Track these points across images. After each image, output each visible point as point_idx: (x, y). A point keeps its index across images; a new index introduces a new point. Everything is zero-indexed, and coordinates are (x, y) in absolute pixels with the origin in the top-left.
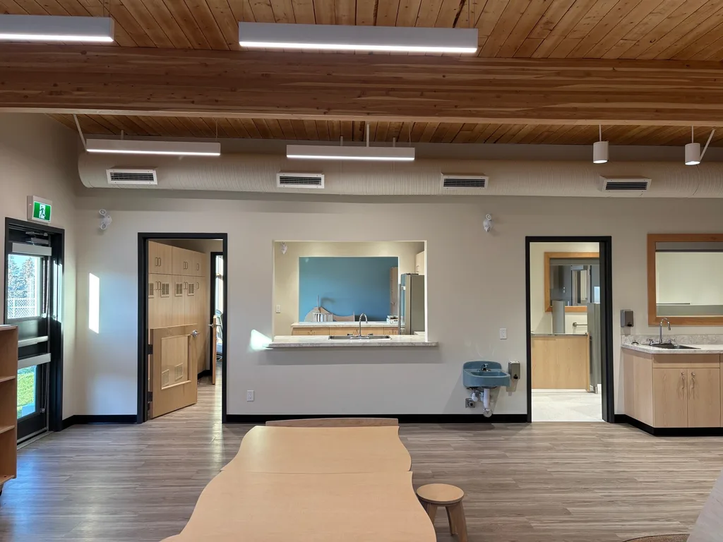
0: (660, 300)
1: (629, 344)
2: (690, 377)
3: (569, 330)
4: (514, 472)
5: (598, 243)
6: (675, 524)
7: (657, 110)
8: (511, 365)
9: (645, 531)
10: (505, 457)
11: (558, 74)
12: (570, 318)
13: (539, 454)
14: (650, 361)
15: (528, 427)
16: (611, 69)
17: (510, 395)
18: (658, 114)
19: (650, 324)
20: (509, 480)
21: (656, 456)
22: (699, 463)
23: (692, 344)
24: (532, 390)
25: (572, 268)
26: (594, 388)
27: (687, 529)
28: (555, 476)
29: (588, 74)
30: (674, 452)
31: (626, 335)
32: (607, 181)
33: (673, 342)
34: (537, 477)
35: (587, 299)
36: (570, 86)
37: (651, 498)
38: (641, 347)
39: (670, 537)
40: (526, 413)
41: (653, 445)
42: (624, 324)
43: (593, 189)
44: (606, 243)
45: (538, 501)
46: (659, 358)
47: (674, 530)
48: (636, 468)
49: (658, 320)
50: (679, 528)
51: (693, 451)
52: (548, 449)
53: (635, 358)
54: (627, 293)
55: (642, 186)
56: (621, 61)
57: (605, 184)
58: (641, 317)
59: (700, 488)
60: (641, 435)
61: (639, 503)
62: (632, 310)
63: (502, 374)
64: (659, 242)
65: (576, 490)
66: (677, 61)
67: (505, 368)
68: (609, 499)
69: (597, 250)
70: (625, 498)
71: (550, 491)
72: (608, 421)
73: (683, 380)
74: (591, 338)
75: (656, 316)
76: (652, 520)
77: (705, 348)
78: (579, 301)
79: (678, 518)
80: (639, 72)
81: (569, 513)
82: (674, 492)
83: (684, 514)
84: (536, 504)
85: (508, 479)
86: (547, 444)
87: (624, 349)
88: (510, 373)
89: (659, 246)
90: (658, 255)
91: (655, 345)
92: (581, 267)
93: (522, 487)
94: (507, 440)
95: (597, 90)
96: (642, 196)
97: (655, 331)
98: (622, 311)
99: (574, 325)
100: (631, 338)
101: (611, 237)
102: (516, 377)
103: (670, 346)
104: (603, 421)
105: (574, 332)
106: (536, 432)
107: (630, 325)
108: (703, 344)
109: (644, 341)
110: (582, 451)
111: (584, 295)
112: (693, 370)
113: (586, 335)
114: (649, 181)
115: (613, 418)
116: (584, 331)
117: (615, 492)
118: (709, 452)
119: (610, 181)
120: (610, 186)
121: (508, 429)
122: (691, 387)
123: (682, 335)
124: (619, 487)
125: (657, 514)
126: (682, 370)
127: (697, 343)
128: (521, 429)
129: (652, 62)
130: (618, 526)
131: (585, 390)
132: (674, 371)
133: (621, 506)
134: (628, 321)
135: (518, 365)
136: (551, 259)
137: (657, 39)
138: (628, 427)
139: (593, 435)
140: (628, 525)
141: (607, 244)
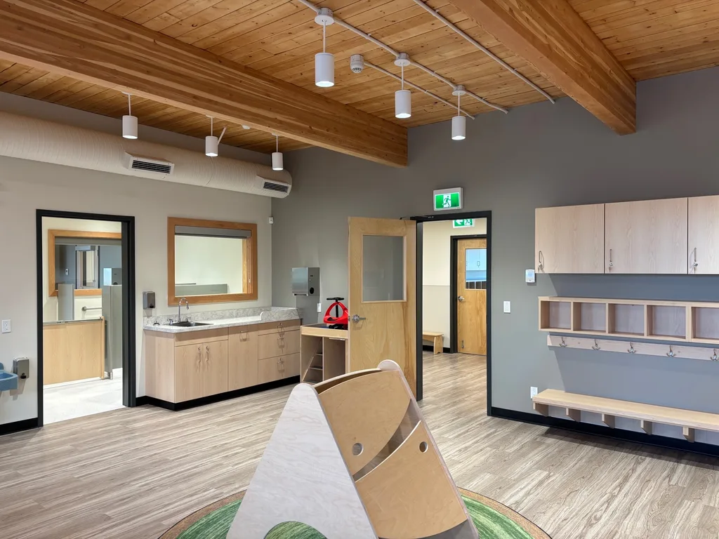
0: (179, 280)
1: (150, 325)
2: (205, 350)
3: (79, 316)
4: (34, 492)
5: (120, 223)
6: (212, 492)
7: (195, 97)
8: (15, 363)
9: (187, 509)
10: (18, 476)
11: (96, 25)
12: (79, 302)
13: (59, 462)
14: (172, 340)
15: (39, 432)
16: (152, 40)
17: (15, 399)
18: (195, 100)
19: (170, 305)
20: (29, 503)
21: (180, 431)
22: (217, 428)
23: (204, 320)
24: (44, 387)
25: (77, 248)
26: (109, 374)
27: (222, 493)
28: (85, 481)
29: (129, 37)
30: (195, 423)
31: (148, 317)
32: (133, 159)
33: (189, 321)
34: (63, 489)
35: (94, 281)
36: (110, 45)
37: (186, 474)
38: (163, 327)
39: (210, 507)
40: (35, 416)
41: (175, 421)
42: (146, 306)
43: (118, 165)
44: (128, 223)
45: (69, 517)
46: (180, 337)
47: (213, 498)
48: (167, 447)
49: (177, 300)
50: (216, 495)
51: (209, 418)
52: (70, 452)
53: (157, 339)
54: (148, 276)
55: (166, 169)
56: (161, 35)
57: (131, 163)
58: (162, 298)
59: (224, 451)
60: (161, 413)
61: (176, 482)
62: (154, 291)
63: (6, 375)
64: (179, 226)
65: (112, 490)
66: (211, 53)
67: (9, 368)
68: (146, 488)
69: (119, 230)
70: (161, 482)
71: (82, 500)
72: (129, 406)
73: (200, 354)
74: (106, 322)
75: (175, 297)
76: (191, 496)
77: (216, 323)
78: (85, 284)
79: (212, 485)
80: (177, 52)
81: (109, 518)
82: (204, 461)
83: (216, 480)
84: (69, 521)
85: (27, 502)
86: (68, 447)
87: (147, 331)
88: (15, 371)
89: (178, 229)
90: (177, 237)
91: (174, 325)
92: (89, 247)
93: (46, 506)
94: (15, 454)
95: (137, 58)
96: (165, 180)
97: (174, 311)
98: (144, 294)
99: (84, 309)
100: (153, 319)
101: (134, 217)
102: (24, 377)
103: (186, 324)
104: (124, 407)
105: (83, 317)
106: (50, 436)
107: (152, 307)
108: (213, 319)
109: (164, 321)
110: (109, 445)
111: (91, 276)
112: (207, 345)
113: (101, 320)
114: (172, 165)
115: (134, 401)
116: (98, 315)
117: (150, 479)
118: (222, 415)
119: (136, 159)
120: (137, 165)
121: (15, 441)
122: (206, 360)
123: (196, 313)
124: (154, 472)
125: (196, 487)
126: (198, 345)
127: (208, 319)
128: (32, 437)
129: (190, 47)
130: (162, 513)
131: (99, 378)
132: (192, 346)
133: (160, 491)
134: (151, 303)
135: (26, 363)
136: (56, 237)
137: (199, 25)
138: (149, 407)
139: (117, 424)
140: (171, 509)
141: (130, 224)
